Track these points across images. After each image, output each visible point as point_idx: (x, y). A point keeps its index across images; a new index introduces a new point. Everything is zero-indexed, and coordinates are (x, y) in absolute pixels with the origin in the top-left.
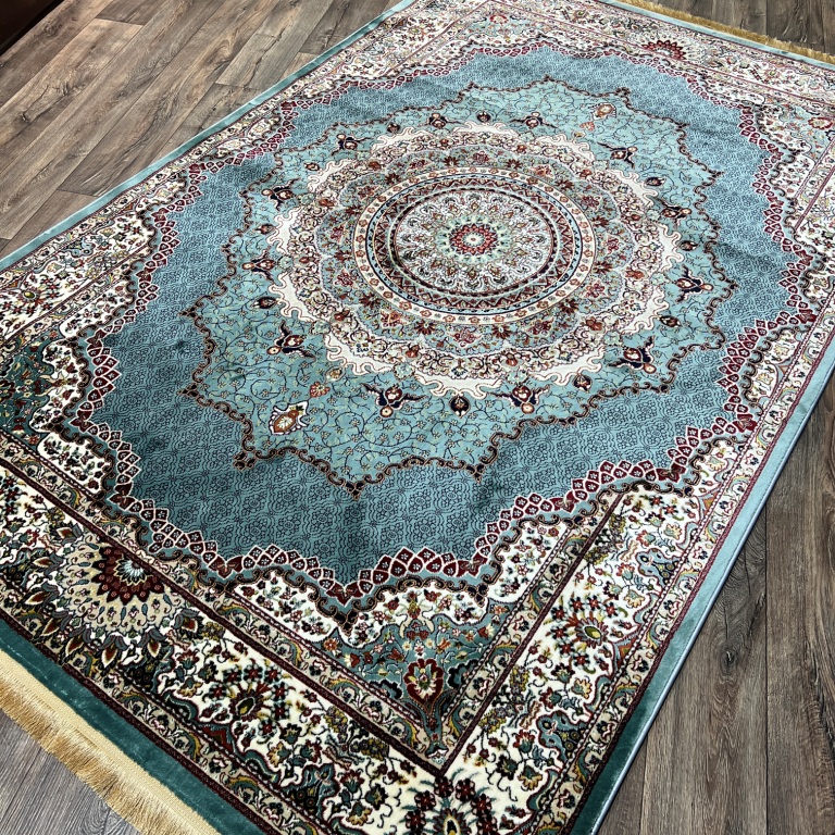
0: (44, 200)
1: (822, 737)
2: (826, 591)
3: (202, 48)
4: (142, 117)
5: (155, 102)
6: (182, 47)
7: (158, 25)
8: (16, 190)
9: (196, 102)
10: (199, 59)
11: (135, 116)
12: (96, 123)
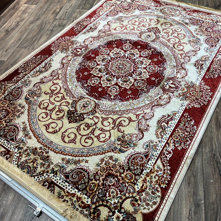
0: (14, 50)
1: (217, 170)
2: (218, 135)
3: (52, 10)
4: (37, 28)
5: (40, 24)
6: (46, 10)
7: (40, 5)
8: (6, 48)
9: (51, 24)
10: (51, 13)
11: (35, 28)
12: (26, 30)
